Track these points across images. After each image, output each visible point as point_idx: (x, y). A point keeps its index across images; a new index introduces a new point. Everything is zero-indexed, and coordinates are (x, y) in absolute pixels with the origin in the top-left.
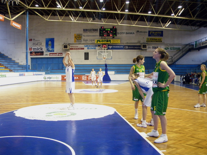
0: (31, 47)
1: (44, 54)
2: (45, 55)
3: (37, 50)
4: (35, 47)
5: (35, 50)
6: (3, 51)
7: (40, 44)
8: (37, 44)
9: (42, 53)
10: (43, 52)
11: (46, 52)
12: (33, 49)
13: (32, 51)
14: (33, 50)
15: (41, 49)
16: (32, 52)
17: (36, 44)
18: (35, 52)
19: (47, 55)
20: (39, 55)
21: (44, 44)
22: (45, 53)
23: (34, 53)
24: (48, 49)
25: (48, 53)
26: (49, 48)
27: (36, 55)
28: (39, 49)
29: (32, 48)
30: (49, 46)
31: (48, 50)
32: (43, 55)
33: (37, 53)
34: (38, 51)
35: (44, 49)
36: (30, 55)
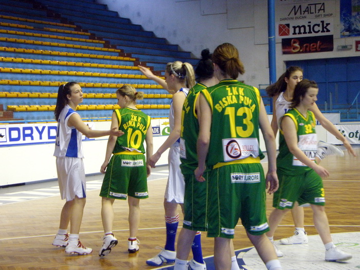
0: (284, 23)
1: (335, 46)
2: (338, 50)
3: (307, 30)
4: (301, 23)
5: (302, 29)
6: (189, 41)
7: (318, 7)
8: (308, 10)
9: (327, 43)
10: (331, 37)
11: (343, 36)
12: (295, 28)
13: (291, 36)
14: (295, 33)
15: (325, 28)
16: (290, 39)
17: (303, 9)
18: (302, 41)
19: (345, 48)
20: (316, 51)
21: (334, 6)
22: (337, 43)
23: (297, 45)
24: (350, 24)
25: (352, 41)
26: (352, 20)
27: (306, 52)
28: (316, 29)
29: (288, 25)
30: (354, 14)
31: (350, 30)
32: (331, 49)
33: (307, 44)
34: (313, 35)
35: (335, 27)
36: (284, 53)
